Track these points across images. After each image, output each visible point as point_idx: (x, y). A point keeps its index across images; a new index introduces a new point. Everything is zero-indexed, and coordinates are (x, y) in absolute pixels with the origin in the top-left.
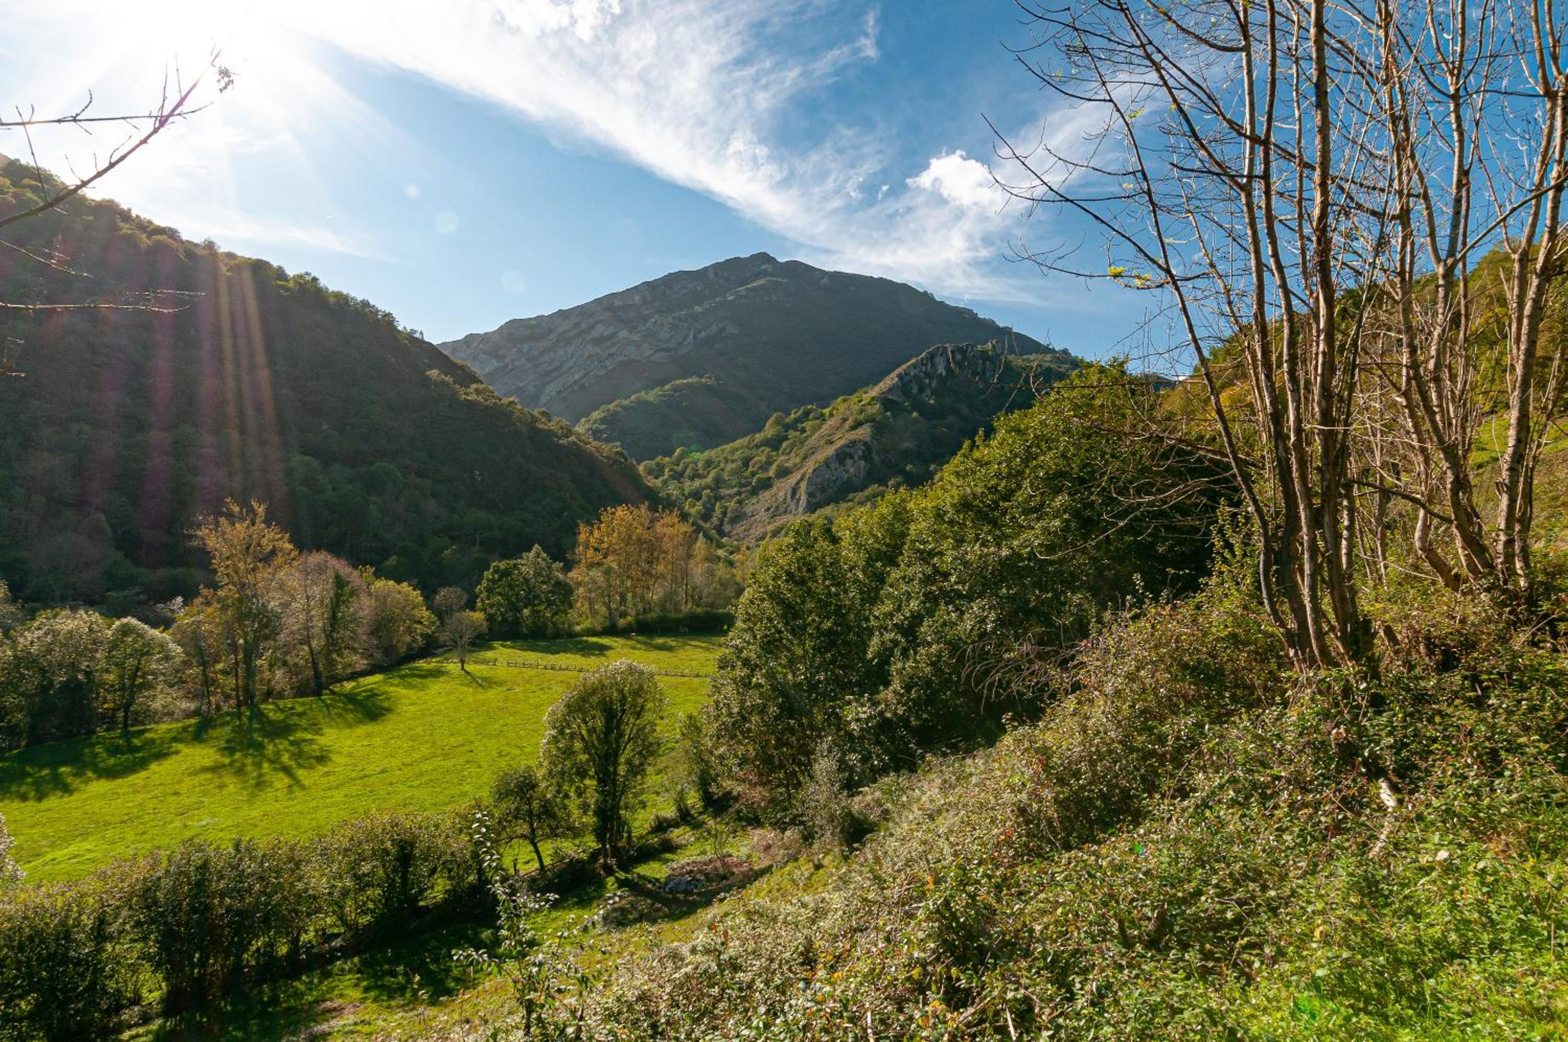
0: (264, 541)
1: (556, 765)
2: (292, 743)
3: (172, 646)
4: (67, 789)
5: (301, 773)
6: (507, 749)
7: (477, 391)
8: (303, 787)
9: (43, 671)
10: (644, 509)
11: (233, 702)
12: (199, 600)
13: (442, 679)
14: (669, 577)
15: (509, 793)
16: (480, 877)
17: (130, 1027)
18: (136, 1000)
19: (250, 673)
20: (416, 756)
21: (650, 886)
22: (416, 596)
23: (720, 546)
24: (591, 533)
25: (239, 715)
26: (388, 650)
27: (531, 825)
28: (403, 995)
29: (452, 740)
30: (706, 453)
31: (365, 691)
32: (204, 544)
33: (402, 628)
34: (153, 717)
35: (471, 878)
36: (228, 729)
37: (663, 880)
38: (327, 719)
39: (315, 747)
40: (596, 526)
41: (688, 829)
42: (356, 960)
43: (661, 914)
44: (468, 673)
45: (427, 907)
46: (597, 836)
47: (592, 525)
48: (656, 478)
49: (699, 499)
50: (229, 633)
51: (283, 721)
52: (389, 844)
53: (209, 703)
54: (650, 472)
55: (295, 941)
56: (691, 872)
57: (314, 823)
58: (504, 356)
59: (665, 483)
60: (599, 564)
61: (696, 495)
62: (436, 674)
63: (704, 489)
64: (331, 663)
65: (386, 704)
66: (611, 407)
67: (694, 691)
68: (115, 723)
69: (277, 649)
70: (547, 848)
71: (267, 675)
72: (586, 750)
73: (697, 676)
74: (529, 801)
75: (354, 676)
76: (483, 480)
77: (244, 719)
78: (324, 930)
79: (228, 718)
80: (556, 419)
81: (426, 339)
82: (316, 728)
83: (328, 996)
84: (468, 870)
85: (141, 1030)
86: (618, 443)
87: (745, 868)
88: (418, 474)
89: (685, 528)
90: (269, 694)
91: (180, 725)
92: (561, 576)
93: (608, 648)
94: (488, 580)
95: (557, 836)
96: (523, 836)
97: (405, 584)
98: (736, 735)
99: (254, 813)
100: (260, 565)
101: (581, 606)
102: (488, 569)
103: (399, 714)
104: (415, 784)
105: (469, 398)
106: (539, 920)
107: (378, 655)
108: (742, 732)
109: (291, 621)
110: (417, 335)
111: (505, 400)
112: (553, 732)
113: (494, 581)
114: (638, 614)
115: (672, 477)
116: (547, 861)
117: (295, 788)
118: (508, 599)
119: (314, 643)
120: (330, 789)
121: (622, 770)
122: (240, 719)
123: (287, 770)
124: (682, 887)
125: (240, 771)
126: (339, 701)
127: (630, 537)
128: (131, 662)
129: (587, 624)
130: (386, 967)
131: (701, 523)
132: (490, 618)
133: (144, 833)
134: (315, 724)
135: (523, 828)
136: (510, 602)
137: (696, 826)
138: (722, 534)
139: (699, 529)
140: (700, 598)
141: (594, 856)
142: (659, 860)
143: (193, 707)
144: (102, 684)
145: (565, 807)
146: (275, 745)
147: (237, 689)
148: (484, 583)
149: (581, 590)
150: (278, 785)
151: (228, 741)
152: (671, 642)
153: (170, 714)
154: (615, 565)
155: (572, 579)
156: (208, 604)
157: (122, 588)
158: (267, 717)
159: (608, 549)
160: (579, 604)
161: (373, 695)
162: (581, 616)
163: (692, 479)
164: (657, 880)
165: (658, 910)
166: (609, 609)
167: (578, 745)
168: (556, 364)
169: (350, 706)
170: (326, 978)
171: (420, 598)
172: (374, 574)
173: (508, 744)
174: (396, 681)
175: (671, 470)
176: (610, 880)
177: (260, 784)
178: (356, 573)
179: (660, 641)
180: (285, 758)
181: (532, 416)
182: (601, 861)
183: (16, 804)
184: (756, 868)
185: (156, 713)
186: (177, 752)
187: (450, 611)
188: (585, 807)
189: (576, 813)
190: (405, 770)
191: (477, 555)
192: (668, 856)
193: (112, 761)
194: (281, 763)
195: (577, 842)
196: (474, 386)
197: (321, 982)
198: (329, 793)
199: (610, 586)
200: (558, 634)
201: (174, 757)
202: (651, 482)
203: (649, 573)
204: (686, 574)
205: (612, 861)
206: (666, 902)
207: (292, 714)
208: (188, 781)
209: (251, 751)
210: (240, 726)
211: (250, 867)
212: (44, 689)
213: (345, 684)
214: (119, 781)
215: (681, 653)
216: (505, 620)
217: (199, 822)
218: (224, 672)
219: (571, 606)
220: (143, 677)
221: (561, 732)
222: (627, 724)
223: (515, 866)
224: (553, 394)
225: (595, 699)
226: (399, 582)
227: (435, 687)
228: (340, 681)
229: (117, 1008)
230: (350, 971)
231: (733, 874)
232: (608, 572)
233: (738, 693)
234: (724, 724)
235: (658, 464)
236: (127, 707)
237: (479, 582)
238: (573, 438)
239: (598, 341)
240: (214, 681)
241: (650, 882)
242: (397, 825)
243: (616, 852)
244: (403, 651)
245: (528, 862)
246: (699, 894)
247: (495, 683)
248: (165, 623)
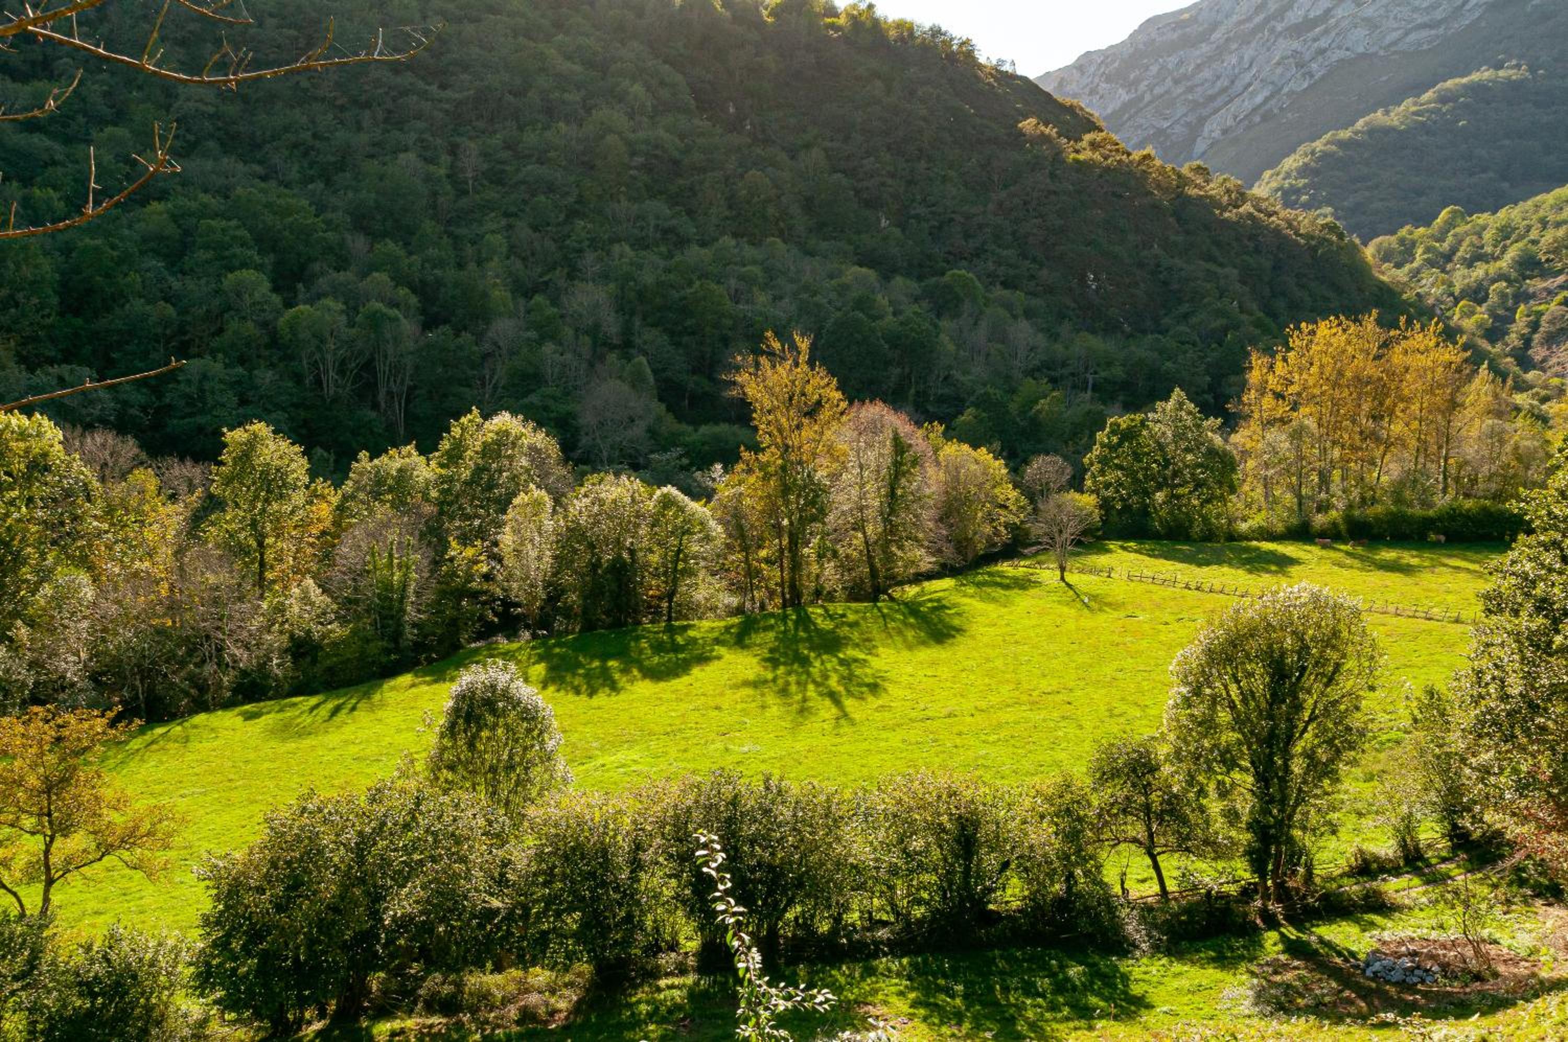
0: (809, 389)
1: (1187, 743)
2: (842, 662)
3: (712, 523)
4: (614, 687)
5: (849, 703)
6: (1121, 707)
7: (1094, 145)
8: (852, 722)
9: (592, 546)
10: (1370, 322)
11: (778, 601)
12: (740, 467)
13: (1032, 592)
14: (1413, 443)
15: (1115, 773)
16: (1069, 888)
17: (667, 975)
18: (673, 946)
19: (797, 565)
20: (994, 699)
21: (1338, 960)
22: (999, 467)
23: (1521, 386)
24: (1271, 368)
25: (785, 618)
26: (961, 544)
27: (1149, 829)
28: (959, 1024)
29: (1044, 685)
30: (1502, 214)
31: (930, 600)
32: (744, 394)
33: (980, 514)
34: (695, 610)
35: (1058, 888)
36: (771, 635)
37: (1362, 956)
38: (884, 635)
39: (868, 671)
40: (1279, 357)
41: (1416, 881)
42: (905, 961)
43: (1353, 1010)
44: (1069, 585)
45: (998, 913)
46: (1252, 862)
47: (1273, 356)
48: (1398, 266)
49: (1480, 302)
50: (772, 511)
51: (832, 632)
52: (945, 818)
53: (753, 598)
54: (1386, 256)
55: (837, 920)
56: (1414, 954)
57: (865, 770)
58: (1137, 82)
59: (1415, 274)
60: (1283, 421)
61: (1477, 294)
62: (1023, 584)
63: (1494, 281)
64: (889, 558)
65: (956, 622)
66: (1319, 145)
67: (1449, 646)
68: (660, 614)
69: (825, 535)
70: (1171, 864)
71: (815, 568)
72: (1239, 722)
73: (1457, 621)
74: (1146, 789)
75: (920, 578)
76: (1099, 288)
77: (790, 624)
78: (870, 913)
79: (772, 621)
80: (1218, 178)
81: (1020, 72)
82: (867, 644)
83: (870, 999)
84: (1051, 875)
85: (676, 981)
86: (1329, 210)
87: (1522, 970)
88: (1005, 285)
89: (1451, 354)
90: (818, 593)
91: (723, 624)
92: (1218, 440)
93: (1292, 561)
94: (1103, 445)
95: (1188, 850)
96: (1135, 840)
97: (984, 450)
98: (1513, 736)
99: (798, 746)
100: (806, 421)
101: (1251, 490)
102: (1103, 430)
103: (973, 637)
104: (991, 738)
105: (1081, 157)
106: (1154, 970)
107: (949, 550)
108: (1527, 732)
109: (841, 498)
110: (1006, 68)
111: (1136, 155)
112: (1184, 690)
113: (1112, 448)
114: (1350, 506)
115: (1431, 263)
116: (1171, 886)
117: (842, 722)
118: (1130, 472)
119: (870, 529)
120: (884, 728)
121: (1298, 765)
122: (785, 624)
123: (833, 697)
124: (1396, 976)
125: (784, 692)
126: (897, 611)
127: (1341, 373)
128: (673, 541)
129: (1257, 520)
130: (942, 982)
131: (1484, 344)
132: (1105, 505)
133: (685, 751)
134: (869, 640)
135: (1137, 829)
136: (1136, 481)
137: (1434, 879)
138: (1525, 363)
139: (1476, 358)
140: (1474, 481)
141: (1247, 893)
142: (1357, 922)
143: (735, 604)
144: (647, 565)
145: (1202, 809)
146: (823, 663)
147: (782, 585)
148: (1097, 450)
149: (1251, 464)
150: (824, 714)
151: (772, 651)
152: (1409, 558)
153: (713, 609)
154: (1311, 423)
155: (1235, 445)
156: (750, 471)
157: (665, 450)
158: (815, 624)
159: (1299, 394)
160: (1246, 488)
161: (940, 607)
162: (1249, 506)
163: (1469, 264)
164: (1353, 954)
165: (1351, 1002)
166: (1299, 497)
167: (1224, 716)
168: (1223, 82)
169: (912, 620)
170: (870, 976)
171: (1004, 471)
172: (945, 434)
173: (1123, 699)
174: (971, 590)
175: (1428, 250)
176: (1271, 937)
177: (804, 711)
178: (920, 433)
179: (1389, 555)
180: (833, 682)
181: (1179, 176)
182: (1259, 903)
183: (571, 697)
184: (1544, 974)
185: (698, 605)
186: (719, 658)
187: (1045, 492)
188: (1232, 816)
189: (1219, 824)
190: (979, 717)
191: (1088, 407)
192: (1377, 919)
193: (656, 659)
194: (828, 687)
195: (1220, 865)
196: (1088, 137)
197: (863, 978)
198: (884, 735)
199: (1302, 458)
200: (1209, 536)
201: (716, 662)
202: (1388, 274)
203: (1373, 436)
204: (1447, 439)
205: (1275, 908)
206: (1365, 994)
207: (843, 623)
208: (730, 697)
209: (796, 666)
210: (785, 632)
211: (785, 813)
212: (595, 566)
213: (907, 588)
214: (662, 685)
215: (1426, 578)
216: (1127, 508)
217: (742, 746)
218: (767, 561)
219: (1233, 490)
220: (685, 561)
221: (1197, 692)
222: (1309, 692)
223: (1123, 883)
224: (1217, 134)
225: (1253, 646)
226: (975, 447)
227: (1023, 601)
228: (901, 583)
229: (654, 949)
230: (899, 975)
231: (1496, 975)
232: (1297, 435)
233: (1523, 658)
234: (1490, 711)
235: (1402, 241)
236: (671, 595)
237: (1089, 449)
238: (1247, 208)
239: (1297, 30)
240: (759, 572)
241: (1340, 954)
242: (955, 794)
243: (1283, 894)
244: (981, 547)
245: (1143, 881)
246: (1425, 994)
247: (1109, 605)
248: (705, 494)
